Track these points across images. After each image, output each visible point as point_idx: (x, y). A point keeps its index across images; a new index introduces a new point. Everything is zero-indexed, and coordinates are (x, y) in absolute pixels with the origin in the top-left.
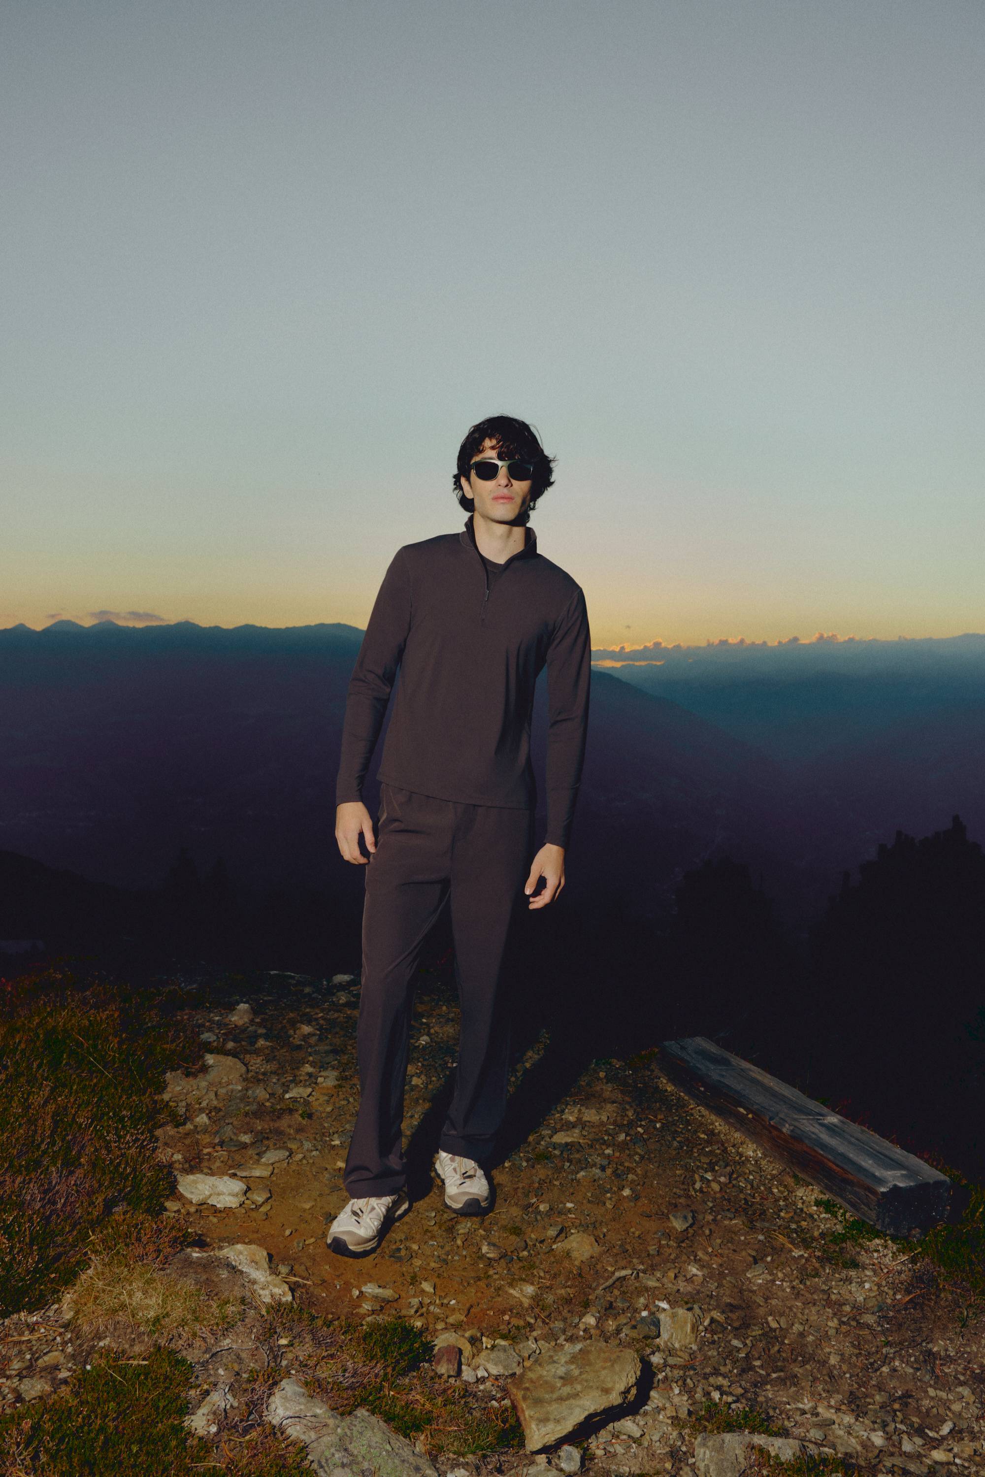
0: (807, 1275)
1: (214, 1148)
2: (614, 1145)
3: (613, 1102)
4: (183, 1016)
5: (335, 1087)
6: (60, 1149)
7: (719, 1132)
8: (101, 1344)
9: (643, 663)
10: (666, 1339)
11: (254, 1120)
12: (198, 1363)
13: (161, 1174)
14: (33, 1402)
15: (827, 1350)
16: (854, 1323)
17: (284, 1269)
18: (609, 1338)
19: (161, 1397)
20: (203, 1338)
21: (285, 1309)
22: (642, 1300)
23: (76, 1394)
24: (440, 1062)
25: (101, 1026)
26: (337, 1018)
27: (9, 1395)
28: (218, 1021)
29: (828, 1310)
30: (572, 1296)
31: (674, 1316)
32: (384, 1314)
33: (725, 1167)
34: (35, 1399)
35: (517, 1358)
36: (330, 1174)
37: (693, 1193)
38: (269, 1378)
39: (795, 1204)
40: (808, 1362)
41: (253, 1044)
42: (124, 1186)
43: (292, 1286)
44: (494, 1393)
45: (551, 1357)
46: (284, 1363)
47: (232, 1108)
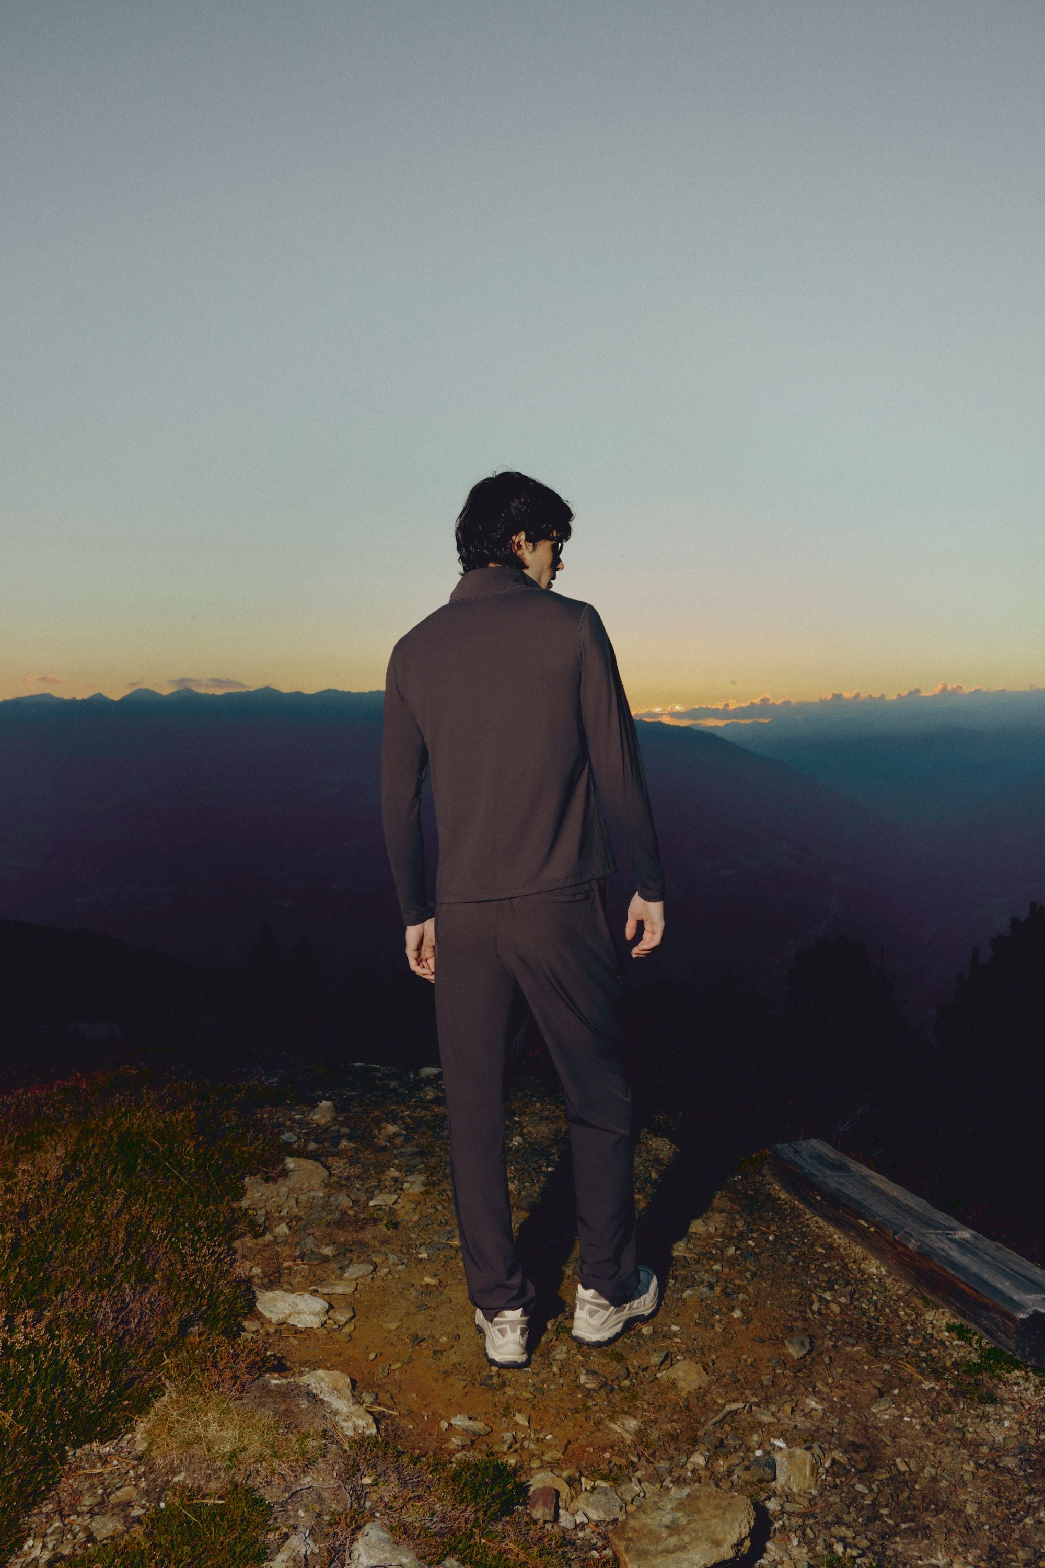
0: (939, 1411)
1: (294, 1261)
2: (723, 1260)
3: (722, 1211)
4: (263, 1114)
5: (422, 1193)
6: (134, 1262)
7: (838, 1246)
8: (176, 1479)
9: (749, 721)
10: (783, 1483)
11: (337, 1231)
12: (277, 1503)
13: (238, 1291)
14: (105, 1542)
15: (963, 1497)
16: (992, 1467)
17: (368, 1398)
18: (720, 1480)
19: (238, 1541)
20: (282, 1475)
21: (369, 1443)
22: (755, 1438)
23: (149, 1535)
24: (535, 1165)
25: (177, 1128)
26: (424, 1116)
27: (80, 1534)
28: (299, 1119)
29: (963, 1451)
30: (679, 1431)
31: (791, 1456)
32: (475, 1450)
33: (846, 1286)
34: (106, 1538)
35: (619, 1502)
36: (417, 1291)
37: (811, 1315)
38: (351, 1521)
39: (924, 1329)
40: (941, 1512)
41: (336, 1144)
42: (200, 1304)
43: (377, 1417)
44: (594, 1541)
45: (655, 1502)
46: (368, 1504)
47: (314, 1217)
